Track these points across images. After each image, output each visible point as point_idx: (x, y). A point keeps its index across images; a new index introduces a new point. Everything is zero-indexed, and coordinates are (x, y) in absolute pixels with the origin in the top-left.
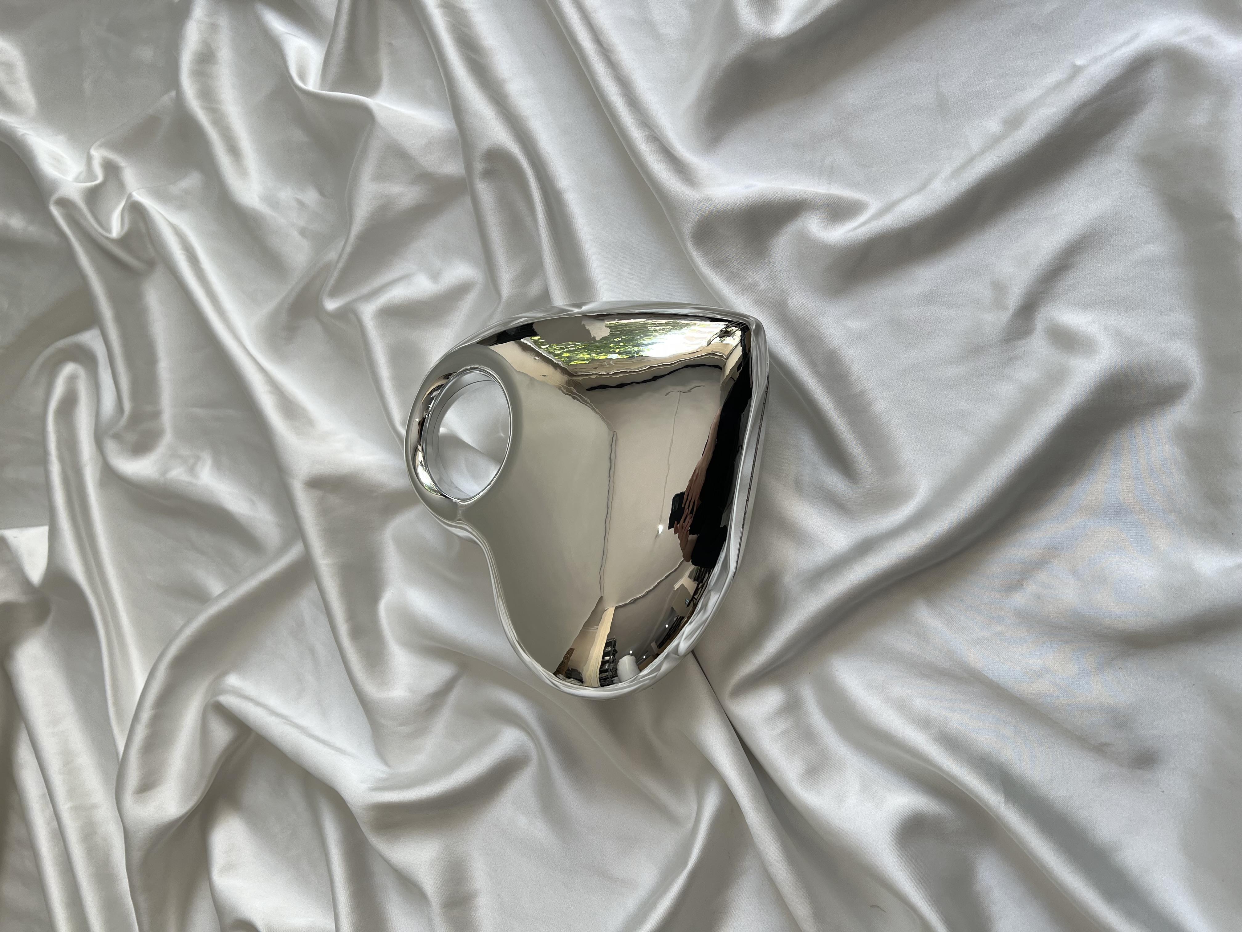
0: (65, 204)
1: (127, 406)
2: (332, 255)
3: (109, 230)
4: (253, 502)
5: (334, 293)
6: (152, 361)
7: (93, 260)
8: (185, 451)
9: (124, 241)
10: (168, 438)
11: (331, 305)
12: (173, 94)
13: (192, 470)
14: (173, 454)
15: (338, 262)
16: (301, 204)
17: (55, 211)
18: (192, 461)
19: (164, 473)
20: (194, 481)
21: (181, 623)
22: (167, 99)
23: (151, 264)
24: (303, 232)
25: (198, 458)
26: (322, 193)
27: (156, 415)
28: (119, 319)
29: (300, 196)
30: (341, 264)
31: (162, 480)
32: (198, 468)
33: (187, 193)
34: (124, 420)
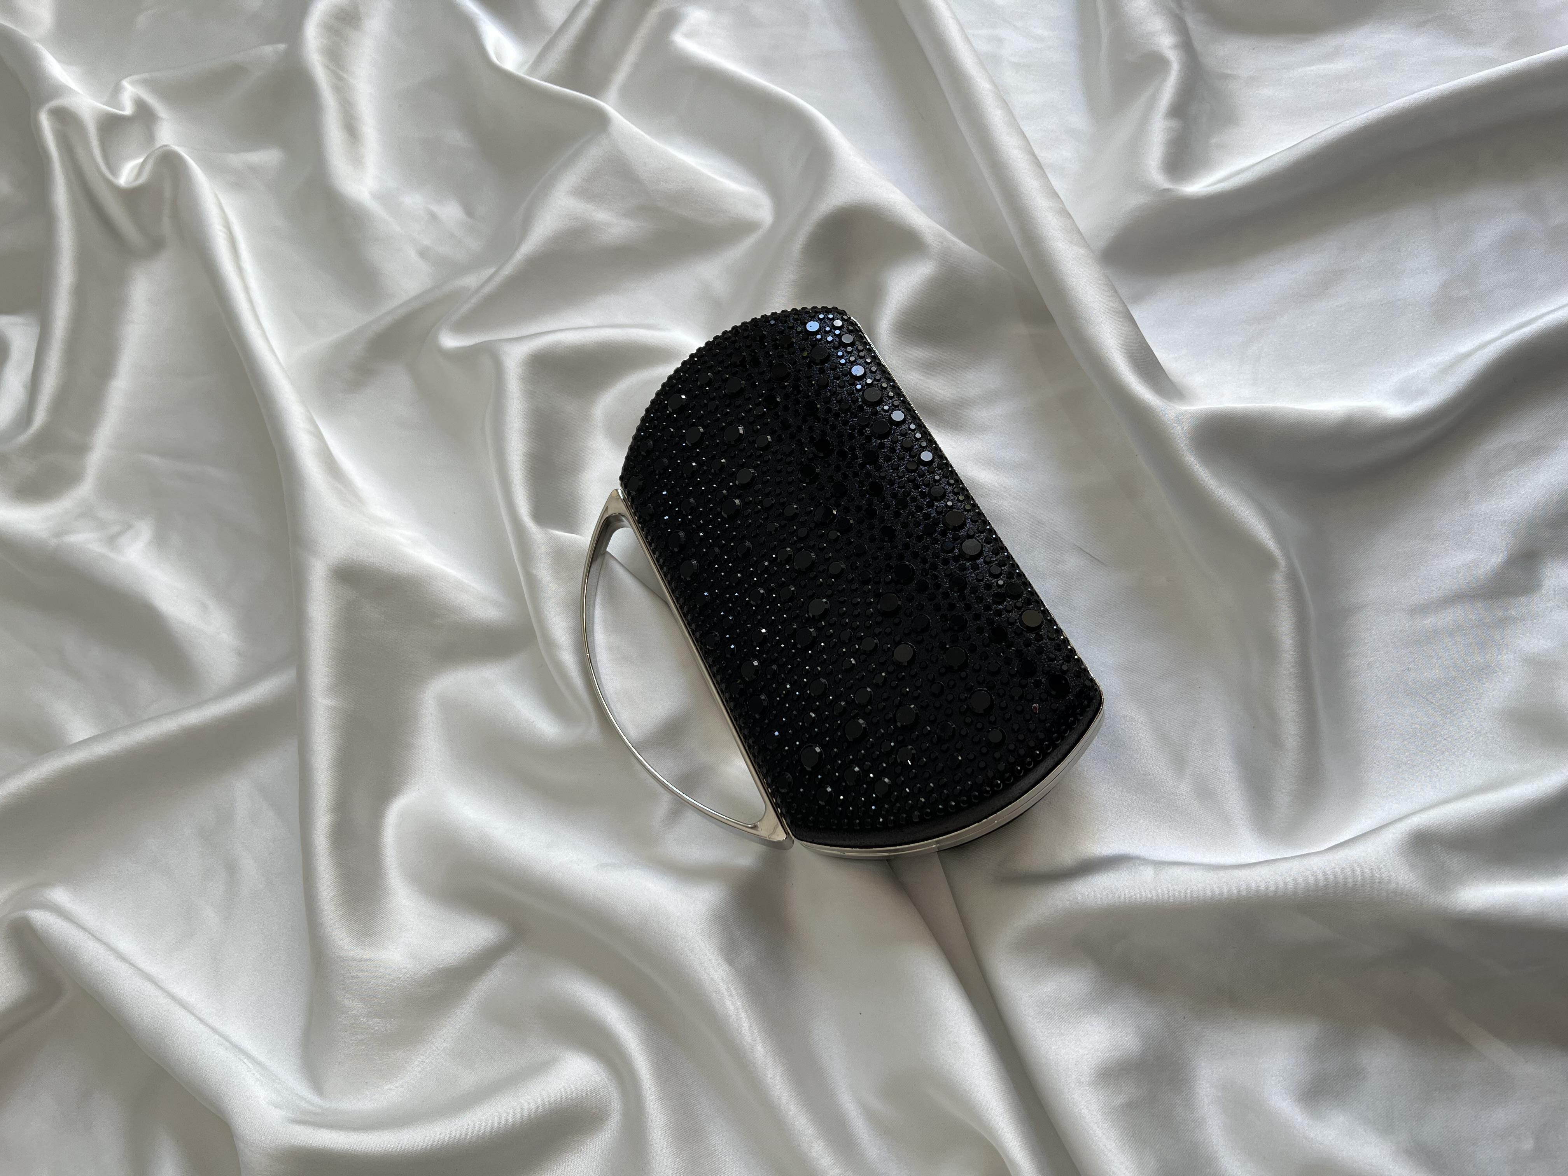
0: (63, 117)
1: (40, 417)
2: (471, 281)
3: (116, 175)
4: (204, 607)
5: (461, 326)
6: (104, 371)
7: (74, 203)
8: (107, 514)
9: (129, 196)
10: (85, 489)
11: (450, 341)
12: (282, 47)
13: (112, 541)
14: (86, 513)
15: (477, 290)
16: (433, 217)
17: (45, 122)
18: (116, 529)
19: (58, 534)
20: (111, 555)
22: (271, 51)
23: (156, 246)
24: (423, 253)
25: (129, 526)
26: (469, 211)
27: (82, 449)
28: (80, 292)
29: (435, 208)
30: (487, 289)
31: (53, 542)
32: (123, 540)
33: (253, 169)
34: (24, 438)
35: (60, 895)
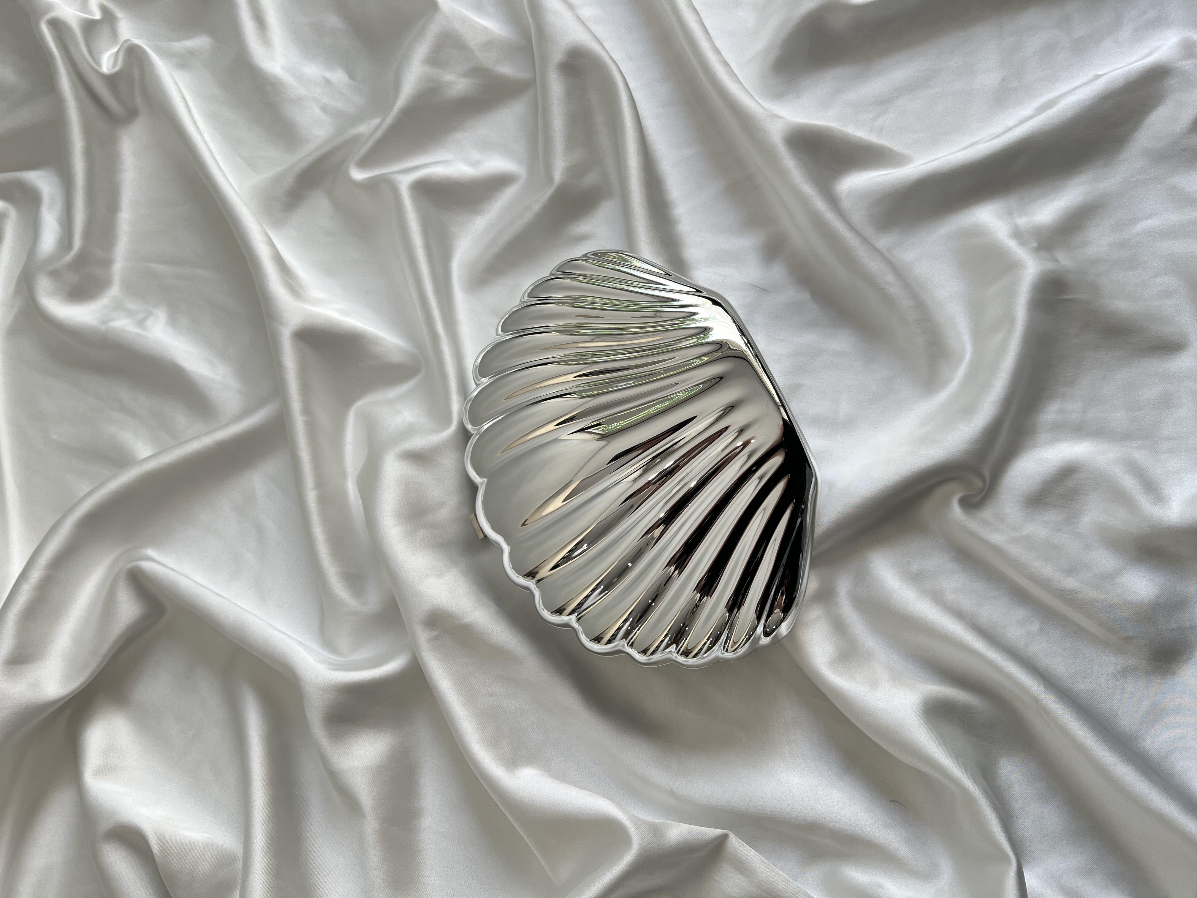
0: (57, 25)
1: (77, 242)
2: (363, 129)
3: (99, 64)
4: (212, 364)
5: (363, 163)
6: (113, 207)
7: (74, 87)
8: (133, 305)
9: (111, 80)
10: (115, 291)
11: (357, 175)
13: (141, 323)
14: (118, 307)
15: (371, 136)
16: (327, 81)
17: (45, 30)
18: (141, 316)
19: (104, 322)
20: (144, 333)
21: (88, 489)
23: (132, 114)
24: (324, 109)
25: (150, 314)
26: (352, 75)
27: (107, 263)
28: (89, 153)
29: (328, 75)
30: (378, 135)
31: (103, 327)
32: (149, 323)
33: (191, 53)
34: (69, 257)
35: (150, 552)
